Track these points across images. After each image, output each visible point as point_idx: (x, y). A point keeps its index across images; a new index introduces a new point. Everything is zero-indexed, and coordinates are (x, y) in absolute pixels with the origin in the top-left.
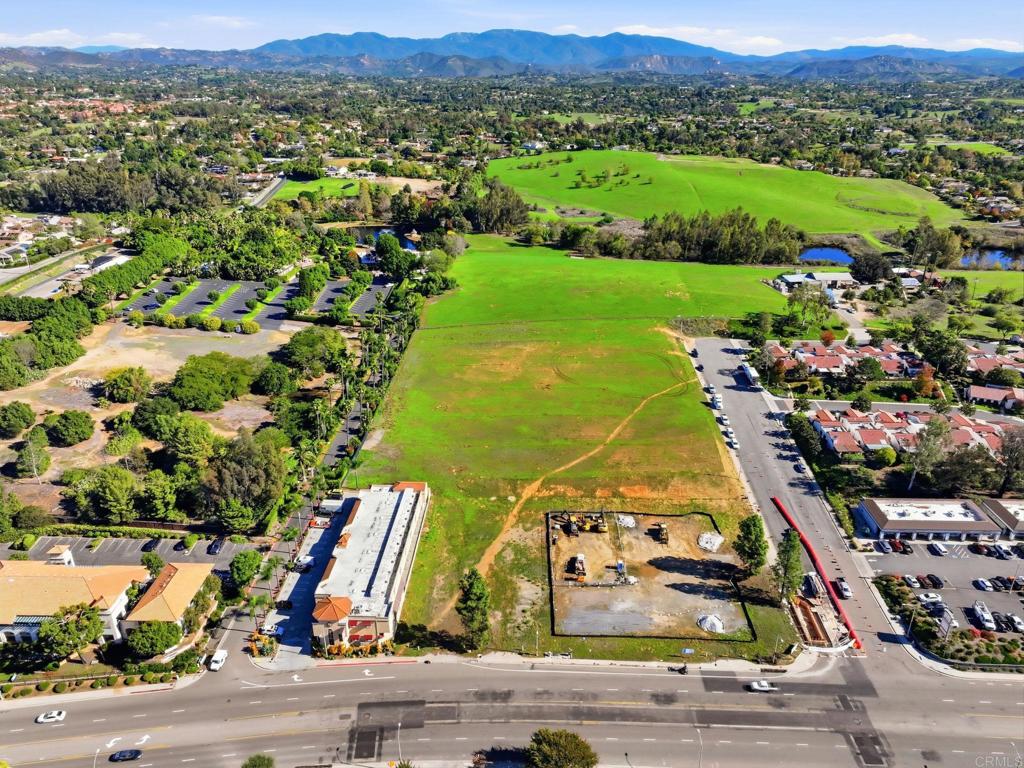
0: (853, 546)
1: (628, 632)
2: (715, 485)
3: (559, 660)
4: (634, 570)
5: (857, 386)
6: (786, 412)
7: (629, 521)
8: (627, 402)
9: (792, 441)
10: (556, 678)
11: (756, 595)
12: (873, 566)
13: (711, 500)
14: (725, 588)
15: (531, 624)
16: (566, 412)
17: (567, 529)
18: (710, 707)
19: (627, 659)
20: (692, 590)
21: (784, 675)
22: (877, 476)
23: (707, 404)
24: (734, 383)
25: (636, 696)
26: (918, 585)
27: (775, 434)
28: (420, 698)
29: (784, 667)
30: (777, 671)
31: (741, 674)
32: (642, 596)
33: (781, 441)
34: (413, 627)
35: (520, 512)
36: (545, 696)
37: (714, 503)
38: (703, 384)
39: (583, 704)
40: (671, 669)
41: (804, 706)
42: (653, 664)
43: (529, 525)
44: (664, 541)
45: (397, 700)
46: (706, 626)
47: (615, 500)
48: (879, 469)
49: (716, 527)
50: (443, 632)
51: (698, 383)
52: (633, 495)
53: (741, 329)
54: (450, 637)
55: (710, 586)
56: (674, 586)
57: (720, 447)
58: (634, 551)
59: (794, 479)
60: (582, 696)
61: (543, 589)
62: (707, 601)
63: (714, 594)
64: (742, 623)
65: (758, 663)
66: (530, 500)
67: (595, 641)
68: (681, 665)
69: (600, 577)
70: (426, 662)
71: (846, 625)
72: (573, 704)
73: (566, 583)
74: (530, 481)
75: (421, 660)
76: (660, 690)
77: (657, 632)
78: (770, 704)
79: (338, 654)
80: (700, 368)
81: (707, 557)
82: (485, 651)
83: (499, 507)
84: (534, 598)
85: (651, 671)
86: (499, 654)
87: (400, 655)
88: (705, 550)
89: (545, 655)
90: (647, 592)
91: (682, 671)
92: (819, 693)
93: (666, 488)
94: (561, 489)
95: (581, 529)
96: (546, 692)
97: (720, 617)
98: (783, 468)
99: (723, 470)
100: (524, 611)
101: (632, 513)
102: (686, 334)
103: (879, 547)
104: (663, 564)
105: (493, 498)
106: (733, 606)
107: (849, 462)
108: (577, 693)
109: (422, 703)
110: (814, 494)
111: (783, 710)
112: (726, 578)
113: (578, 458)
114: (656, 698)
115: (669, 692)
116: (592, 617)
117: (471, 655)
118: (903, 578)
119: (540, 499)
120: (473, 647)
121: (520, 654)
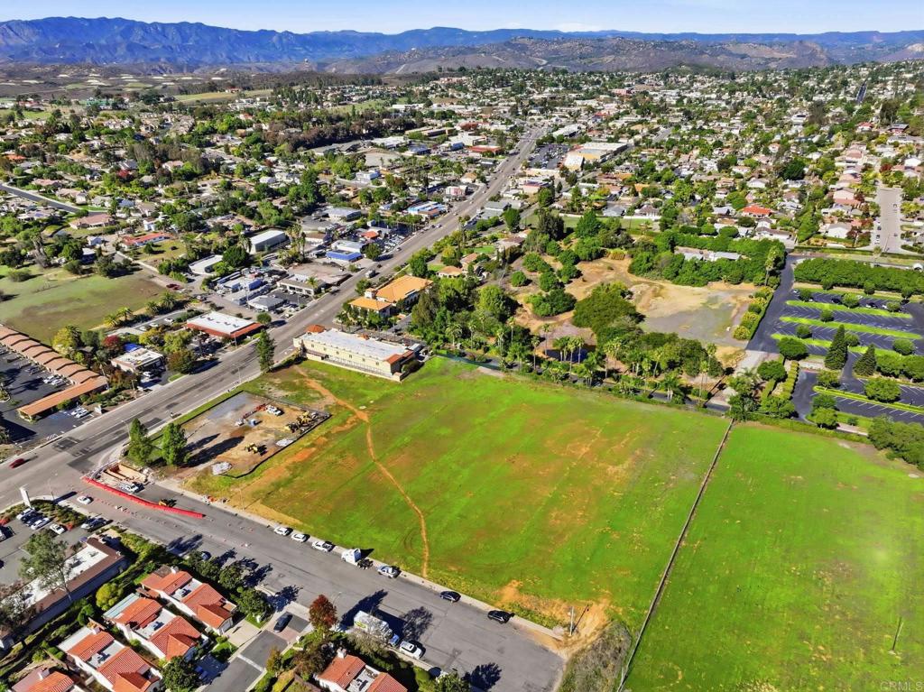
2: (254, 492)
4: (245, 429)
7: (283, 443)
13: (249, 485)
15: (260, 388)
20: (204, 441)
21: (123, 444)
23: (367, 553)
29: (125, 447)
43: (330, 407)
47: (309, 443)
52: (301, 452)
56: (215, 436)
58: (258, 436)
59: (201, 544)
60: (205, 388)
61: (276, 397)
66: (351, 412)
72: (206, 385)
75: (281, 361)
76: (177, 407)
77: (200, 417)
81: (214, 461)
82: (263, 375)
83: (361, 402)
84: (274, 394)
85: (188, 409)
86: (256, 377)
87: (291, 357)
88: (219, 463)
90: (226, 426)
93: (288, 469)
94: (348, 426)
101: (287, 447)
104: (233, 442)
105: (372, 401)
108: (208, 387)
110: (173, 544)
114: (175, 404)
120: (269, 372)
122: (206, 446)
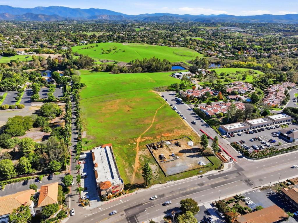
0: (223, 138)
1: (184, 171)
2: (186, 129)
3: (170, 183)
4: (177, 155)
5: (205, 99)
6: (192, 108)
7: (169, 143)
8: (153, 112)
9: (197, 115)
10: (173, 187)
11: (208, 154)
12: (229, 141)
13: (186, 133)
14: (200, 154)
15: (158, 175)
16: (137, 117)
17: (154, 148)
18: (212, 183)
19: (187, 177)
20: (193, 156)
21: (224, 171)
22: (220, 120)
23: (173, 109)
24: (177, 103)
25: (194, 186)
26: (240, 143)
27: (192, 114)
28: (140, 203)
29: (223, 170)
30: (221, 171)
31: (215, 173)
32: (182, 161)
33: (195, 115)
34: (127, 185)
35: (139, 146)
36: (173, 192)
37: (187, 134)
38: (169, 104)
39: (183, 192)
40: (199, 177)
41: (231, 177)
42: (194, 177)
43: (143, 150)
44: (180, 146)
45: (134, 206)
46: (201, 164)
47: (162, 138)
48: (220, 118)
49: (190, 140)
50: (136, 184)
51: (168, 104)
52: (166, 136)
53: (171, 89)
54: (139, 184)
55: (196, 155)
56: (188, 156)
57: (181, 119)
58: (174, 150)
59: (202, 124)
61: (156, 165)
62: (198, 158)
63: (198, 156)
64: (208, 161)
65: (217, 170)
66: (140, 143)
67: (177, 175)
68: (201, 175)
69: (169, 159)
70: (136, 193)
71: (230, 156)
72: (181, 192)
73: (162, 162)
74: (138, 137)
75: (134, 193)
76: (199, 183)
77: (190, 169)
78: (225, 179)
79: (110, 198)
80: (166, 100)
81: (192, 147)
82: (151, 186)
83: (132, 146)
84: (155, 168)
85: (194, 179)
86: (155, 185)
87: (128, 193)
88: (191, 146)
89: (167, 182)
90: (183, 160)
91: (201, 177)
92: (233, 173)
93: (174, 132)
94: (147, 138)
95: (158, 147)
96: (172, 191)
97: (203, 161)
98: (198, 122)
99: (185, 125)
100: (155, 172)
101: (168, 141)
102: (158, 92)
103: (228, 137)
104: (183, 152)
105: (129, 144)
106: (204, 158)
107: (213, 118)
108: (180, 189)
109: (142, 204)
110: (208, 127)
111: (228, 179)
112: (199, 152)
113: (147, 129)
114: (199, 185)
115: (201, 183)
116: (173, 169)
117: (147, 188)
118: (236, 143)
119: (143, 142)
120: (147, 185)
121: (160, 184)
122: (192, 154)
